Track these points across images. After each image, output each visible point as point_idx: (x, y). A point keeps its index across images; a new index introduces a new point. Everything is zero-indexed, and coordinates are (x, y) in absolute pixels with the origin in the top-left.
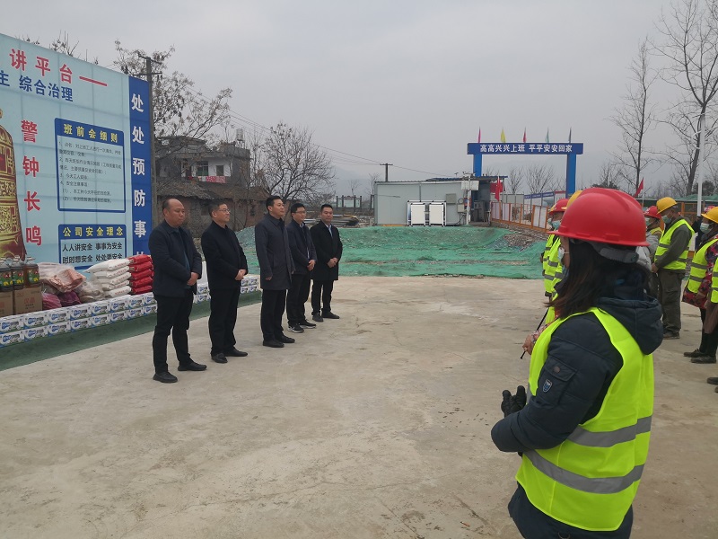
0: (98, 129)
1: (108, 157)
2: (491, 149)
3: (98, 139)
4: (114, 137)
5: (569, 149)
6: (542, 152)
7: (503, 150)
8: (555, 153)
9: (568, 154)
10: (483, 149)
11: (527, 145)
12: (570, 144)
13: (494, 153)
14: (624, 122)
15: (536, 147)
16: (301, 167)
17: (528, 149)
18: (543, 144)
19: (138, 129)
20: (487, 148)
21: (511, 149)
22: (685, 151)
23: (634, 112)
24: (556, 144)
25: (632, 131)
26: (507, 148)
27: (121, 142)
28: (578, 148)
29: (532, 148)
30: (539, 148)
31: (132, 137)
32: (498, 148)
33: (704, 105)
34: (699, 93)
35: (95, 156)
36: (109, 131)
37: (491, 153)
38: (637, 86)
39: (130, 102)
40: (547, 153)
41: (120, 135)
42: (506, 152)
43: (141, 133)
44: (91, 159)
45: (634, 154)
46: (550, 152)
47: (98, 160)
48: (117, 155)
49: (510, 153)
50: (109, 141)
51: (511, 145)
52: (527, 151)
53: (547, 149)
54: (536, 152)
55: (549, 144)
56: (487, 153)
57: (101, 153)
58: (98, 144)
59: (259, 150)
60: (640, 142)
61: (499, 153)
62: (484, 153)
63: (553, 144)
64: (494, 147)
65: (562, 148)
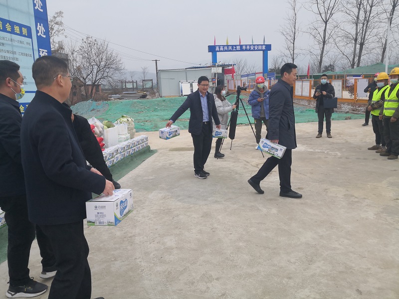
0: (12, 24)
1: (22, 47)
2: (222, 49)
3: (13, 32)
4: (25, 31)
5: (264, 48)
6: (250, 50)
7: (228, 49)
8: (256, 50)
9: (263, 51)
10: (217, 49)
11: (241, 46)
12: (264, 45)
13: (224, 51)
14: (285, 33)
15: (246, 47)
16: (103, 63)
17: (242, 48)
18: (250, 45)
19: (40, 25)
20: (219, 48)
21: (233, 48)
22: (318, 48)
23: (289, 27)
24: (257, 45)
25: (289, 38)
26: (230, 48)
27: (29, 36)
28: (269, 47)
29: (244, 48)
30: (248, 48)
31: (37, 32)
32: (226, 48)
33: (326, 23)
34: (323, 16)
35: (13, 46)
36: (21, 26)
37: (222, 51)
38: (291, 12)
39: (34, 3)
40: (252, 50)
41: (29, 29)
42: (230, 51)
43: (43, 28)
44: (10, 48)
45: (291, 51)
46: (254, 50)
47: (15, 50)
48: (28, 46)
49: (232, 51)
50: (21, 34)
51: (232, 46)
52: (242, 50)
53: (252, 48)
54: (246, 50)
55: (253, 45)
56: (220, 51)
57: (16, 44)
58: (14, 36)
59: (75, 53)
60: (294, 44)
61: (226, 51)
62: (218, 51)
63: (255, 45)
64: (223, 48)
65: (260, 48)
